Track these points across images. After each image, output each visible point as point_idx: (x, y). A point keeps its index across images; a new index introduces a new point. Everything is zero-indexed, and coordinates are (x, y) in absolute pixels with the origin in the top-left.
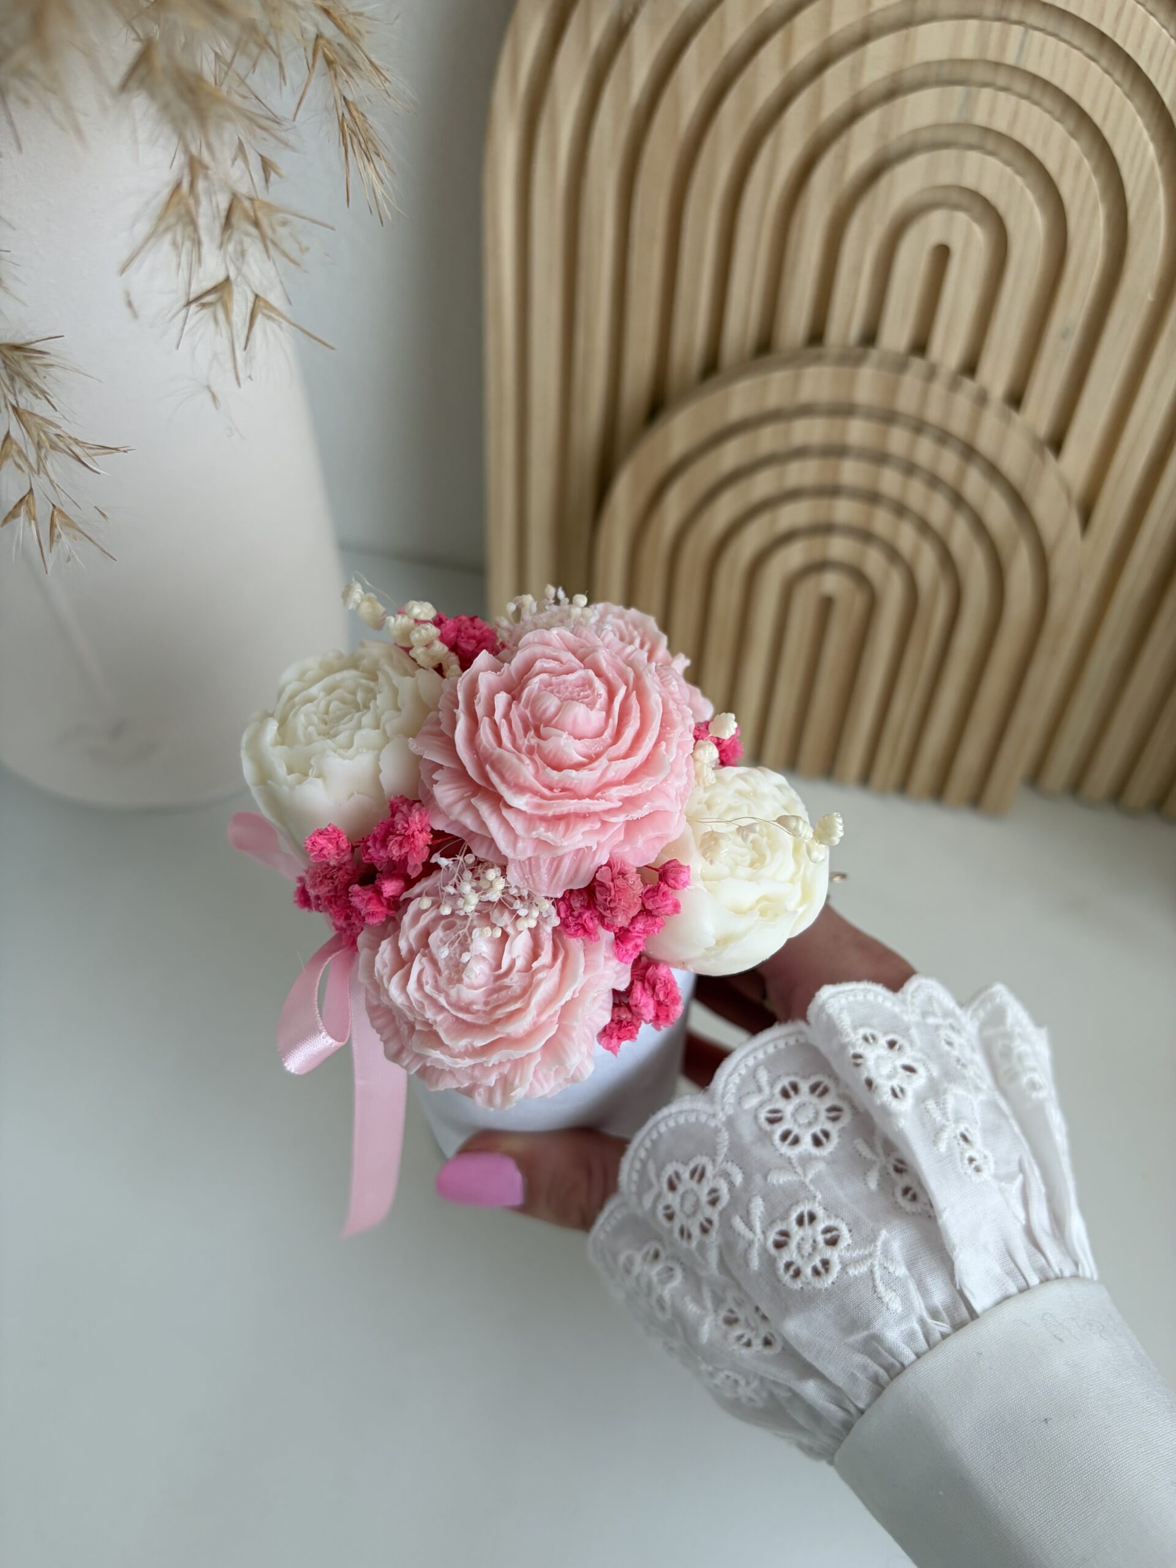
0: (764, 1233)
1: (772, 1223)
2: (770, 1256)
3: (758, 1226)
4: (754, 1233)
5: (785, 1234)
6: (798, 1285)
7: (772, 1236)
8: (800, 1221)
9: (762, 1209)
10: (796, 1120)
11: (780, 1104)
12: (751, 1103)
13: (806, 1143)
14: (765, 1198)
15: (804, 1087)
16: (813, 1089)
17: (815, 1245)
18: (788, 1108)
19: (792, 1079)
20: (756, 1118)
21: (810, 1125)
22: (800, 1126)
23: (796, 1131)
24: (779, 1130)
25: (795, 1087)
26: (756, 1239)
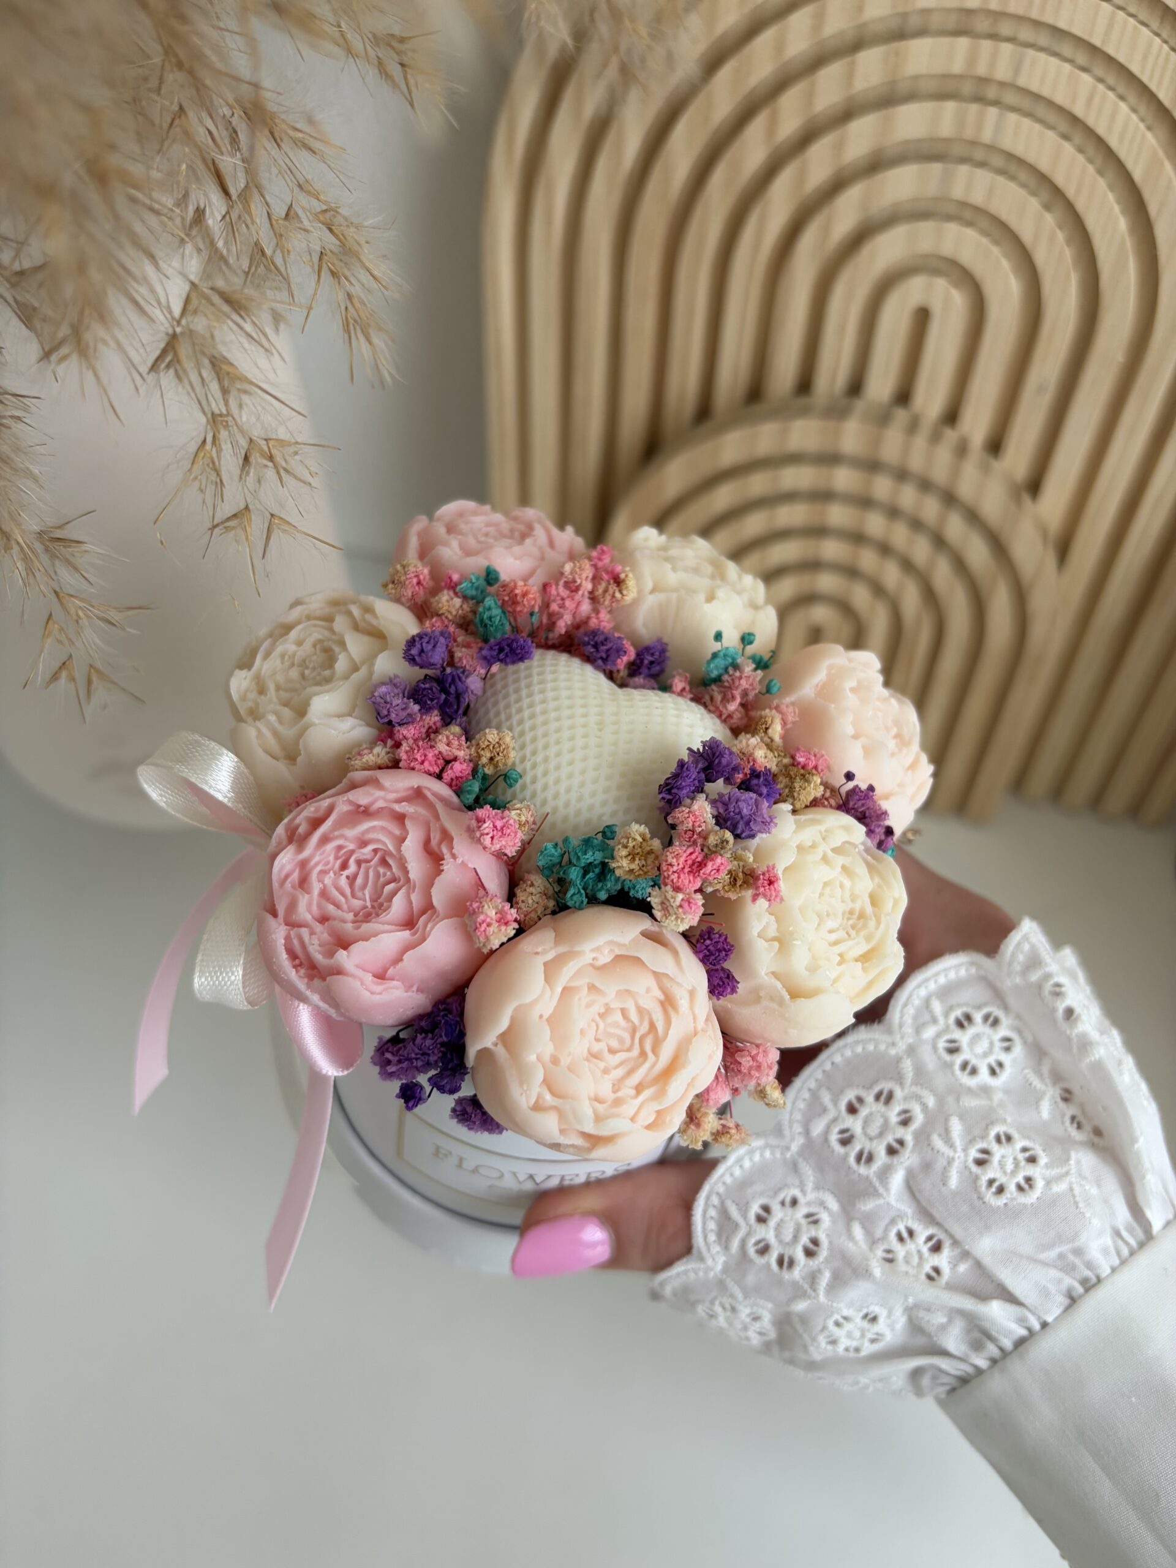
0: (964, 1150)
1: (972, 1141)
2: (971, 1174)
3: (958, 1144)
4: (954, 1150)
5: (985, 1152)
6: (1000, 1203)
7: (973, 1154)
8: (998, 1140)
9: (960, 1127)
10: (972, 1050)
11: (957, 1034)
12: (929, 1033)
13: (984, 1071)
14: (961, 1118)
15: (978, 1017)
16: (986, 1018)
17: (1016, 1160)
18: (964, 1038)
19: (965, 1009)
20: (935, 1048)
21: (985, 1055)
22: (976, 1056)
23: (974, 1061)
24: (958, 1059)
25: (968, 1018)
26: (957, 1156)
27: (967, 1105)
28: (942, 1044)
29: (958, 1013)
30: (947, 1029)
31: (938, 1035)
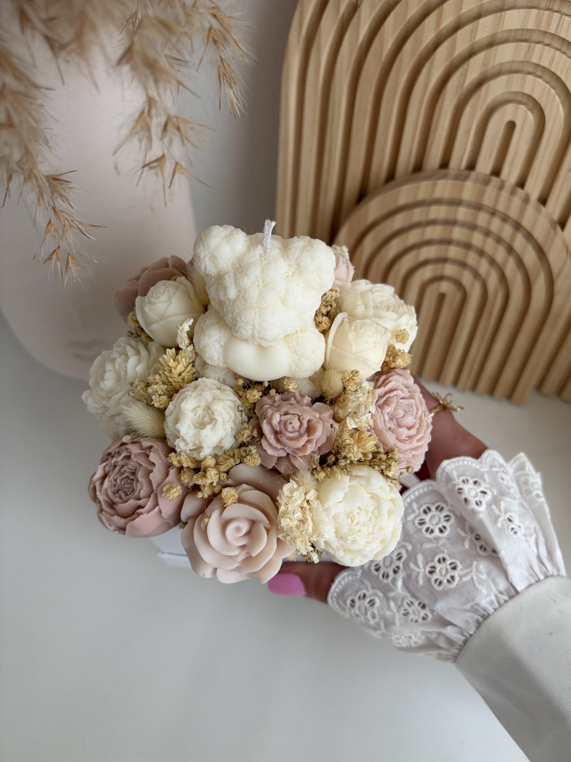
0: (424, 568)
1: (427, 563)
2: (427, 577)
3: (421, 565)
4: (420, 569)
5: (433, 567)
6: (440, 588)
7: (428, 569)
8: (439, 561)
9: (422, 558)
10: (431, 523)
11: (424, 516)
12: (411, 517)
13: (437, 532)
14: (422, 554)
15: (433, 508)
16: (437, 508)
17: (447, 570)
18: (427, 518)
19: (427, 505)
20: (414, 523)
21: (437, 524)
22: (433, 525)
23: (432, 527)
24: (424, 527)
25: (429, 509)
26: (421, 571)
27: (426, 547)
28: (417, 522)
29: (425, 507)
30: (419, 515)
31: (415, 518)
